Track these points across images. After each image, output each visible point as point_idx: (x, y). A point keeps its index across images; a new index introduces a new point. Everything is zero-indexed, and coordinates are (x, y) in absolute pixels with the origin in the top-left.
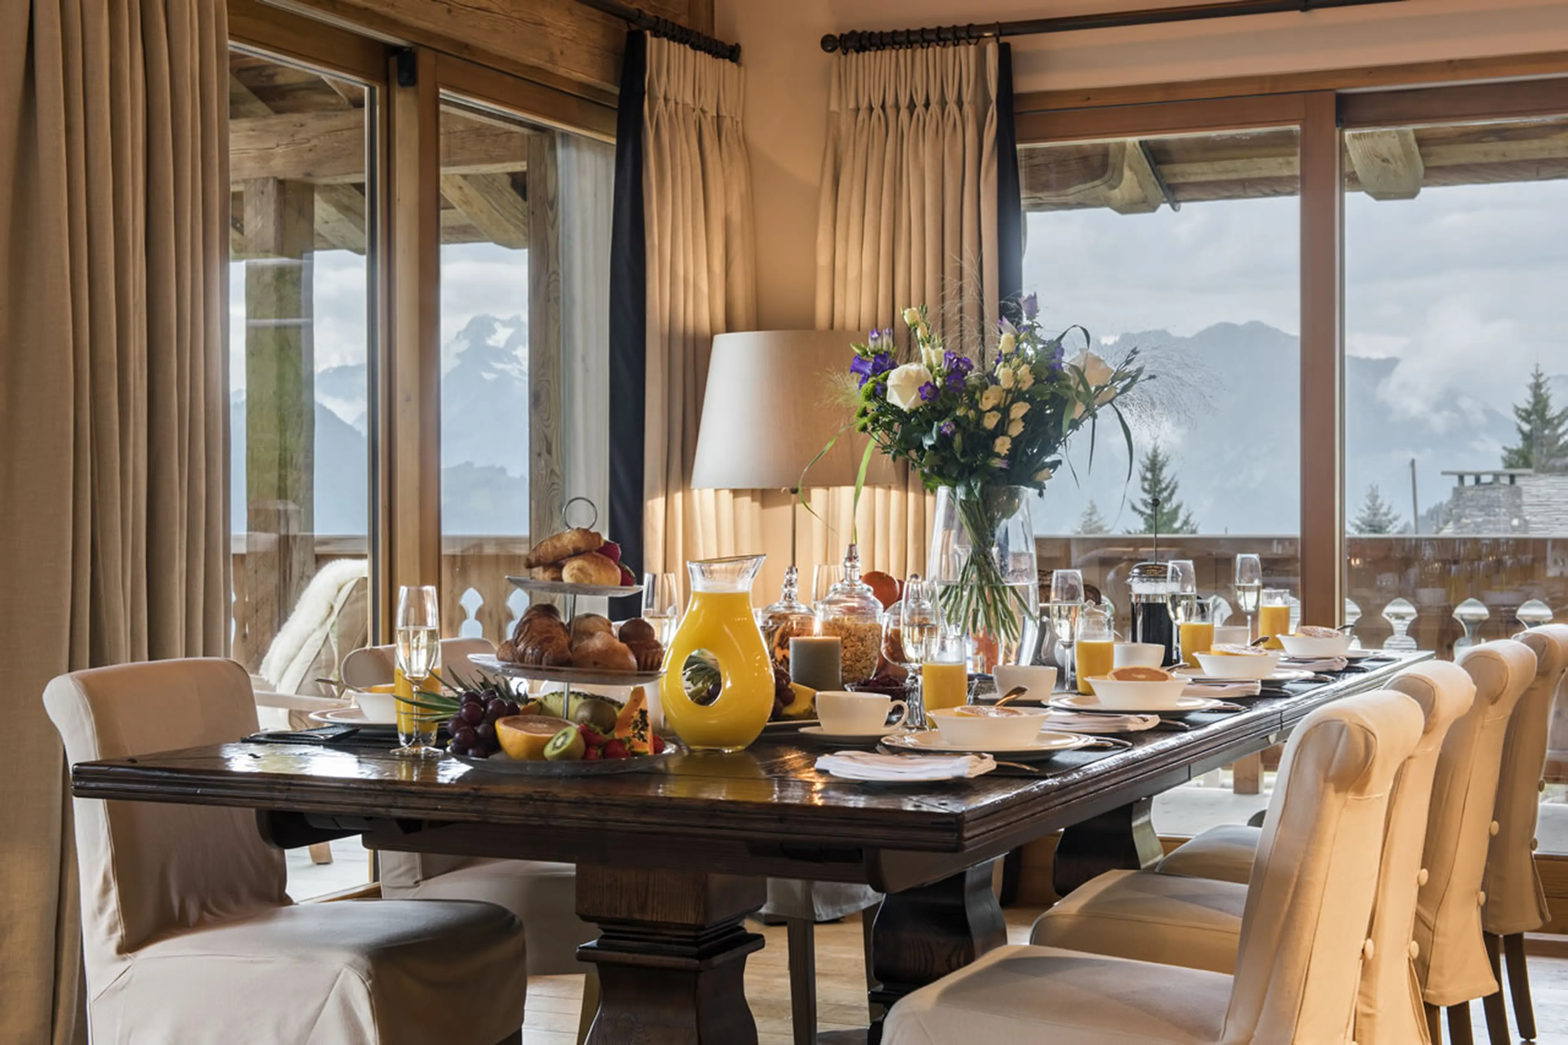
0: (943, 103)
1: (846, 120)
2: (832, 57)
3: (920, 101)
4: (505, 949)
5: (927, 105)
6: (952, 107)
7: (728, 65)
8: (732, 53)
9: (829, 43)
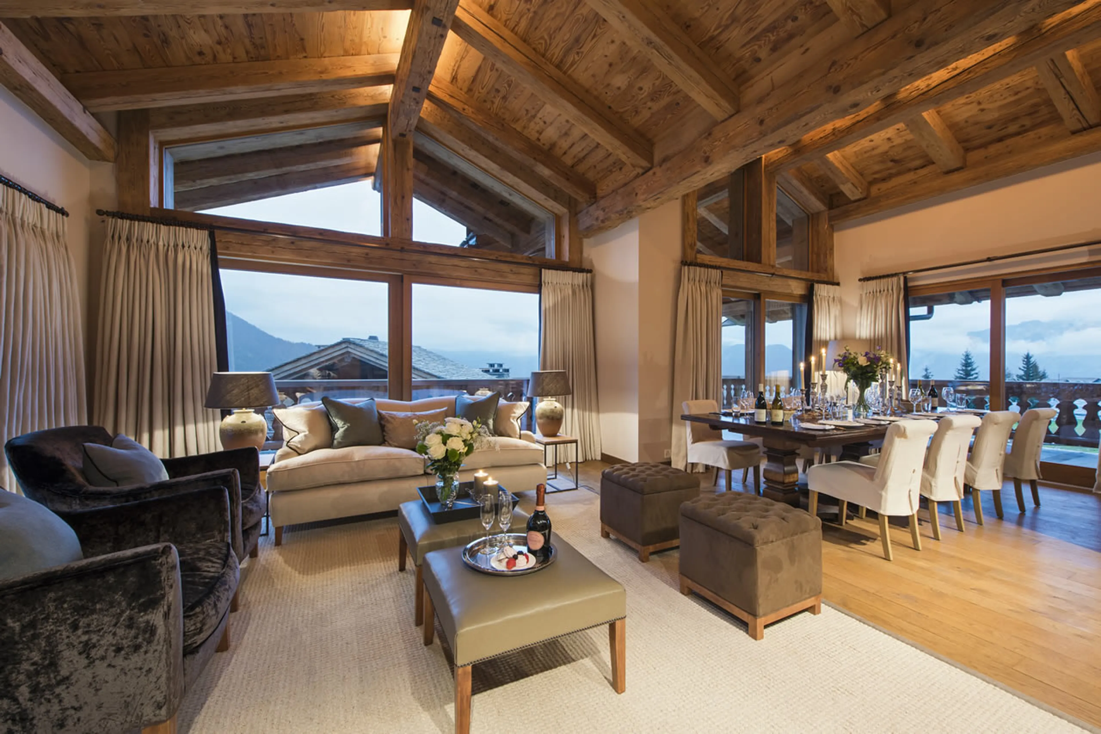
0: (888, 290)
1: (864, 296)
2: (860, 283)
3: (882, 290)
4: (757, 451)
5: (884, 291)
6: (890, 291)
7: (837, 287)
8: (838, 284)
9: (860, 280)
